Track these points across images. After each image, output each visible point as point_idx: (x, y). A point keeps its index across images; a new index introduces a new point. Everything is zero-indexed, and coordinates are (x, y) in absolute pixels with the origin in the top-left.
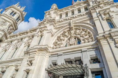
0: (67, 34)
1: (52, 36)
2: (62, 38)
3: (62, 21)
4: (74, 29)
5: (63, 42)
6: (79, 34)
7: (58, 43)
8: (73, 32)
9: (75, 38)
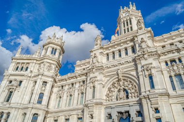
0: (116, 85)
1: (103, 87)
2: (112, 89)
3: (110, 68)
4: (122, 80)
5: (114, 93)
6: (127, 86)
7: (110, 95)
8: (121, 83)
9: (124, 91)
